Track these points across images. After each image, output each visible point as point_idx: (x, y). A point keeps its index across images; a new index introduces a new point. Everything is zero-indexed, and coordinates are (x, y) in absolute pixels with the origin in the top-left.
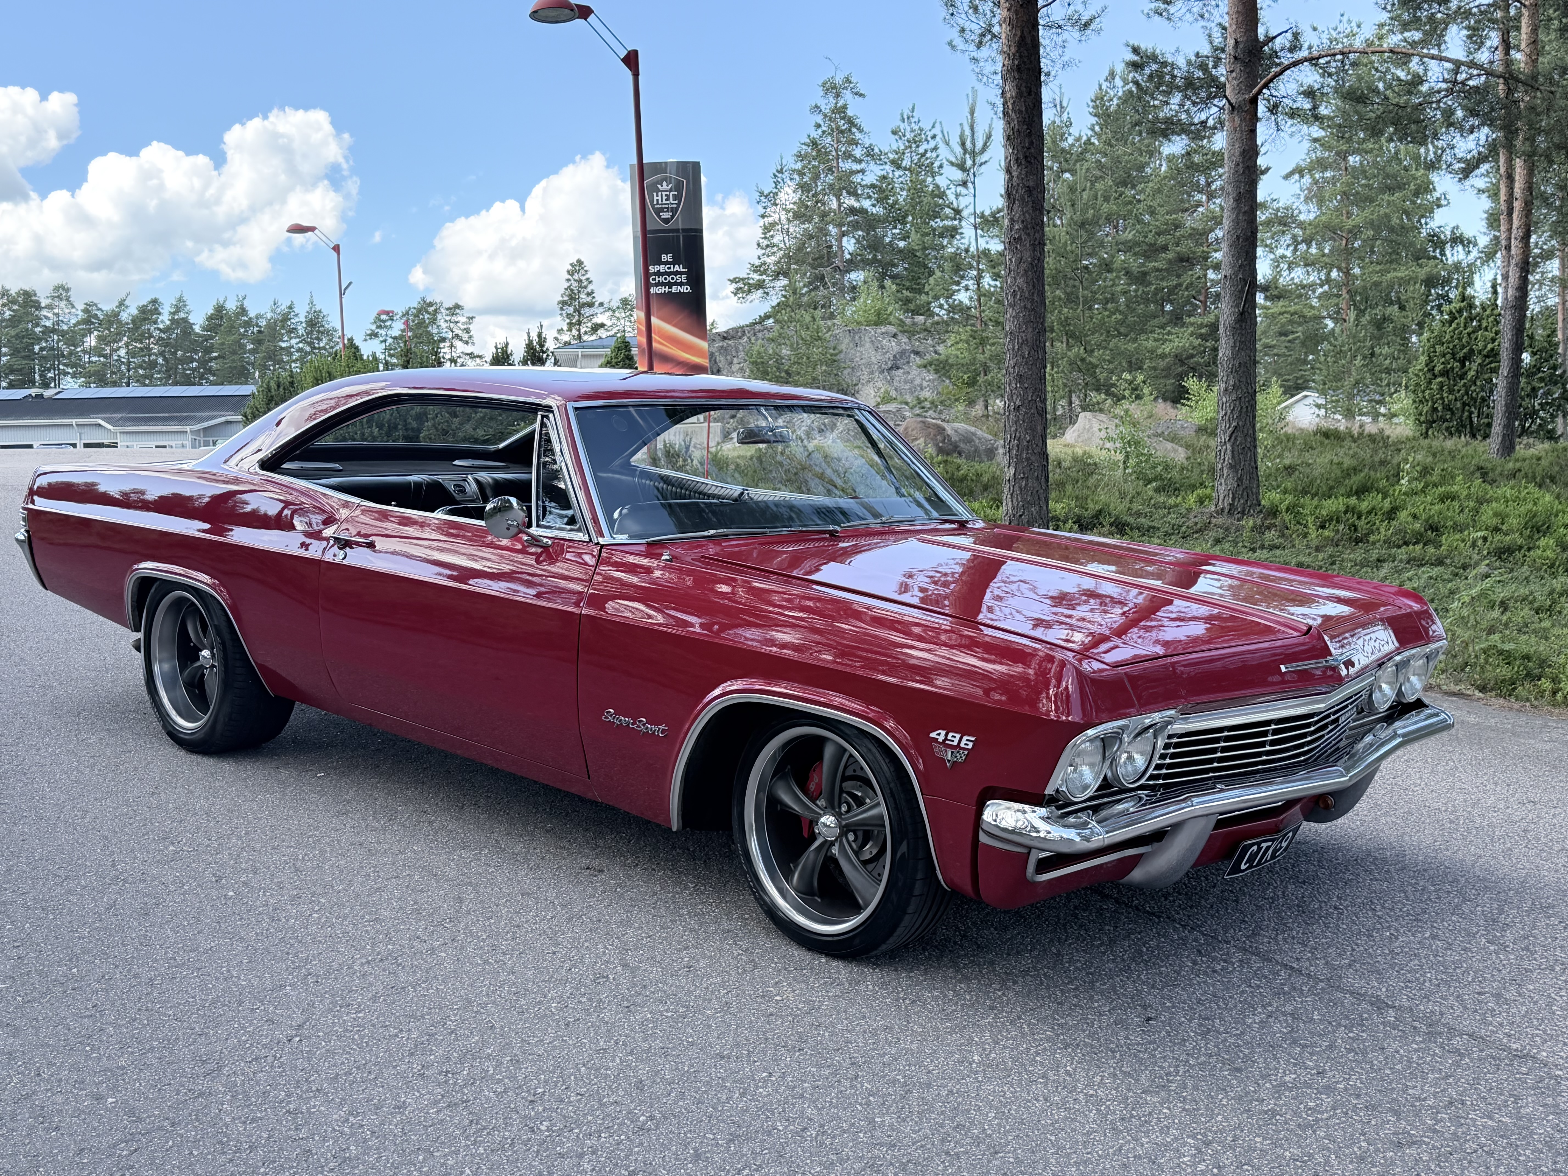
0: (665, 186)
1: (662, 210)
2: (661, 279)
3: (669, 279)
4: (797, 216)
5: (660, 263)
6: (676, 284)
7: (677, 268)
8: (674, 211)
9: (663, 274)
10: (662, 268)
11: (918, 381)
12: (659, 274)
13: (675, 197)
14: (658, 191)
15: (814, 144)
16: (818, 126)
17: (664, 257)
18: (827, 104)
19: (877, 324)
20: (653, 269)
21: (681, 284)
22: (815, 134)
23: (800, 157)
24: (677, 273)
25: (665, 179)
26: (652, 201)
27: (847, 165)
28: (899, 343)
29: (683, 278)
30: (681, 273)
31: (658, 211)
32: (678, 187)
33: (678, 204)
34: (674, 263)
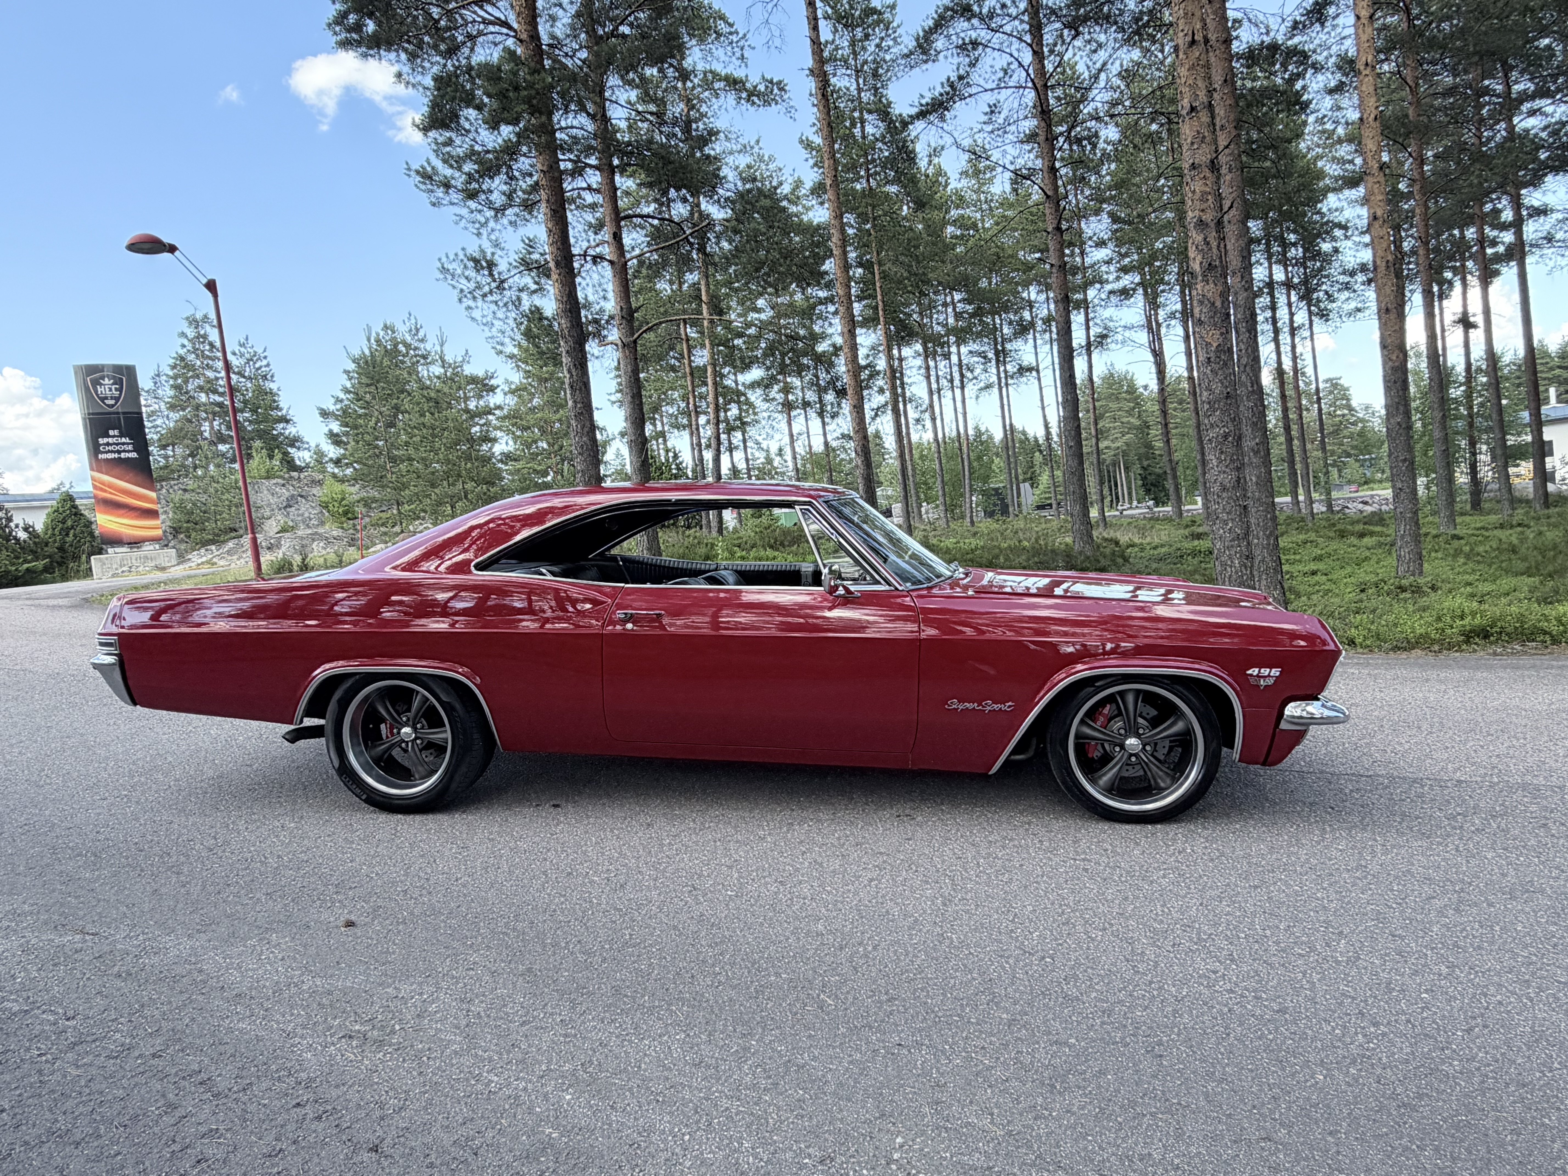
0: (107, 381)
1: (106, 398)
2: (110, 448)
3: (117, 448)
4: (172, 407)
5: (109, 436)
6: (124, 451)
7: (124, 440)
8: (117, 399)
9: (111, 445)
10: (110, 440)
11: (307, 515)
12: (108, 444)
13: (116, 389)
14: (101, 385)
15: (182, 359)
16: (184, 346)
17: (111, 432)
18: (191, 333)
19: (268, 478)
20: (101, 441)
21: (128, 451)
22: (182, 352)
23: (173, 367)
24: (123, 444)
25: (108, 376)
26: (96, 392)
27: (210, 374)
28: (288, 490)
29: (130, 447)
30: (128, 444)
31: (103, 399)
32: (118, 382)
33: (120, 394)
34: (121, 436)
